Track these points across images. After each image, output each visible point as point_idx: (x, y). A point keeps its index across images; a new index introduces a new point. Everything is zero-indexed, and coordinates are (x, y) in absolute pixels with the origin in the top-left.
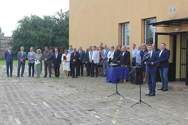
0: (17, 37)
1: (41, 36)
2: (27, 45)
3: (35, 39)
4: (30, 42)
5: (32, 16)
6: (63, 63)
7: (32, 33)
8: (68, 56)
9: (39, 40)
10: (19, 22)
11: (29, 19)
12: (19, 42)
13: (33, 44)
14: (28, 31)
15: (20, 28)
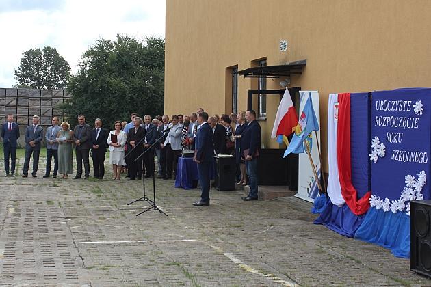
0: (81, 92)
1: (136, 88)
2: (103, 112)
3: (123, 97)
4: (110, 105)
5: (120, 40)
6: (111, 149)
7: (116, 81)
8: (122, 136)
9: (131, 98)
10: (88, 54)
11: (111, 47)
12: (83, 105)
13: (118, 109)
14: (107, 76)
15: (87, 68)
